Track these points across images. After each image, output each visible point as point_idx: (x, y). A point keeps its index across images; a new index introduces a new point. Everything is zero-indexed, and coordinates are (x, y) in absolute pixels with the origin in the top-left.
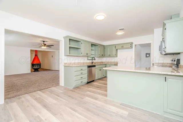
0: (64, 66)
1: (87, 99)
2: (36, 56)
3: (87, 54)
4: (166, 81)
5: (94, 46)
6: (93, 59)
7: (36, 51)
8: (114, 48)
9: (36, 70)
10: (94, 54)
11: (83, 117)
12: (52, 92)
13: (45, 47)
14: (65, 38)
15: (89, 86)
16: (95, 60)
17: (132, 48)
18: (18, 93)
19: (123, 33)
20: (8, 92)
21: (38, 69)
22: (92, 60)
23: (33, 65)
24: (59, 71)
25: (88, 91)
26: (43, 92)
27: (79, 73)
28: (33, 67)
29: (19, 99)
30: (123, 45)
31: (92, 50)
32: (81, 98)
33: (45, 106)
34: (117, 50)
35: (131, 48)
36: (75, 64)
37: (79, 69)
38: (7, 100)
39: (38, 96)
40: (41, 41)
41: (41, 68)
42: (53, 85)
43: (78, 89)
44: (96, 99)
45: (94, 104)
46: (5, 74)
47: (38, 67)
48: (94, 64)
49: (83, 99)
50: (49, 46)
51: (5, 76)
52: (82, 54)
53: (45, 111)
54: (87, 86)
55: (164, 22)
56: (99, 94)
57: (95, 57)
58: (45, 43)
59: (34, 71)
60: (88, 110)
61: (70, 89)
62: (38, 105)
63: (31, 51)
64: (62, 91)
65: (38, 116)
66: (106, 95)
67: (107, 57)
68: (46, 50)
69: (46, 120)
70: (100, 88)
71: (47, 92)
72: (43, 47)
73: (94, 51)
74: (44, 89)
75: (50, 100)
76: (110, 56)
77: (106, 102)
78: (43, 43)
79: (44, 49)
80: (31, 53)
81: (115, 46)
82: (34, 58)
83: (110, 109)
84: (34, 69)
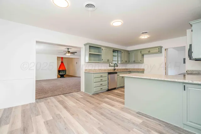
0: (85, 72)
1: (104, 105)
2: (62, 63)
3: (108, 60)
4: (185, 90)
5: (117, 52)
6: (116, 65)
7: (62, 58)
8: (139, 53)
9: (62, 76)
10: (117, 60)
11: (96, 120)
12: (73, 97)
13: (69, 54)
14: (85, 45)
15: (109, 93)
16: (117, 66)
17: (161, 52)
18: (46, 96)
19: (148, 36)
20: (39, 94)
21: (64, 75)
22: (114, 66)
23: (59, 71)
24: (80, 77)
25: (107, 98)
26: (65, 96)
27: (99, 79)
28: (60, 73)
29: (46, 100)
30: (150, 50)
31: (113, 56)
32: (98, 103)
33: (66, 107)
34: (143, 55)
35: (159, 52)
36: (96, 70)
37: (99, 75)
38: (37, 100)
39: (61, 99)
40: (66, 48)
41: (67, 74)
42: (75, 90)
43: (98, 96)
44: (113, 106)
45: (109, 110)
46: (36, 79)
47: (64, 73)
48: (116, 71)
49: (100, 104)
50: (73, 53)
51: (36, 81)
52: (103, 61)
53: (65, 111)
54: (107, 93)
55: (189, 23)
56: (117, 101)
57: (118, 63)
58: (69, 50)
59: (60, 77)
60: (102, 114)
61: (90, 95)
62: (60, 106)
63: (58, 58)
64: (82, 97)
65: (59, 114)
66: (123, 103)
67: (132, 63)
68: (70, 57)
69: (64, 117)
70: (120, 96)
71: (69, 96)
72: (67, 54)
73: (117, 57)
74: (67, 93)
75: (70, 102)
76: (134, 62)
77: (122, 109)
78: (67, 50)
79: (68, 56)
80: (58, 60)
81: (141, 50)
82: (60, 65)
83: (124, 115)
84: (60, 75)
